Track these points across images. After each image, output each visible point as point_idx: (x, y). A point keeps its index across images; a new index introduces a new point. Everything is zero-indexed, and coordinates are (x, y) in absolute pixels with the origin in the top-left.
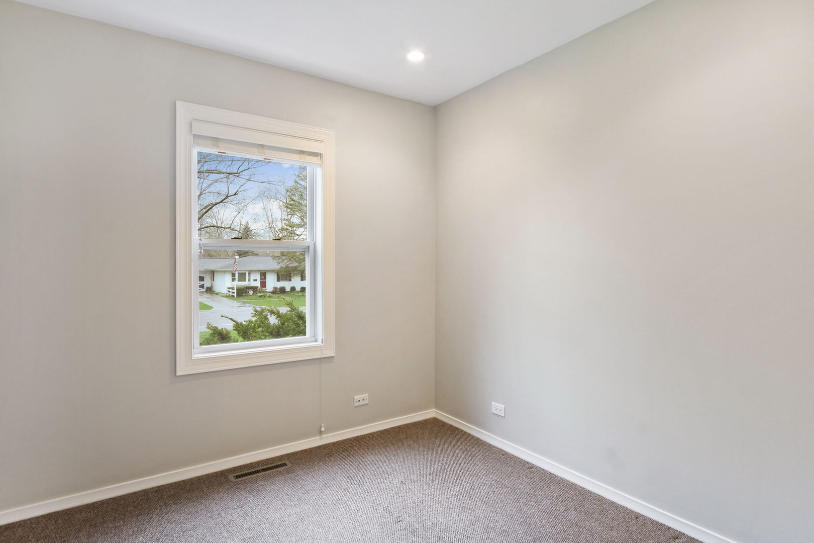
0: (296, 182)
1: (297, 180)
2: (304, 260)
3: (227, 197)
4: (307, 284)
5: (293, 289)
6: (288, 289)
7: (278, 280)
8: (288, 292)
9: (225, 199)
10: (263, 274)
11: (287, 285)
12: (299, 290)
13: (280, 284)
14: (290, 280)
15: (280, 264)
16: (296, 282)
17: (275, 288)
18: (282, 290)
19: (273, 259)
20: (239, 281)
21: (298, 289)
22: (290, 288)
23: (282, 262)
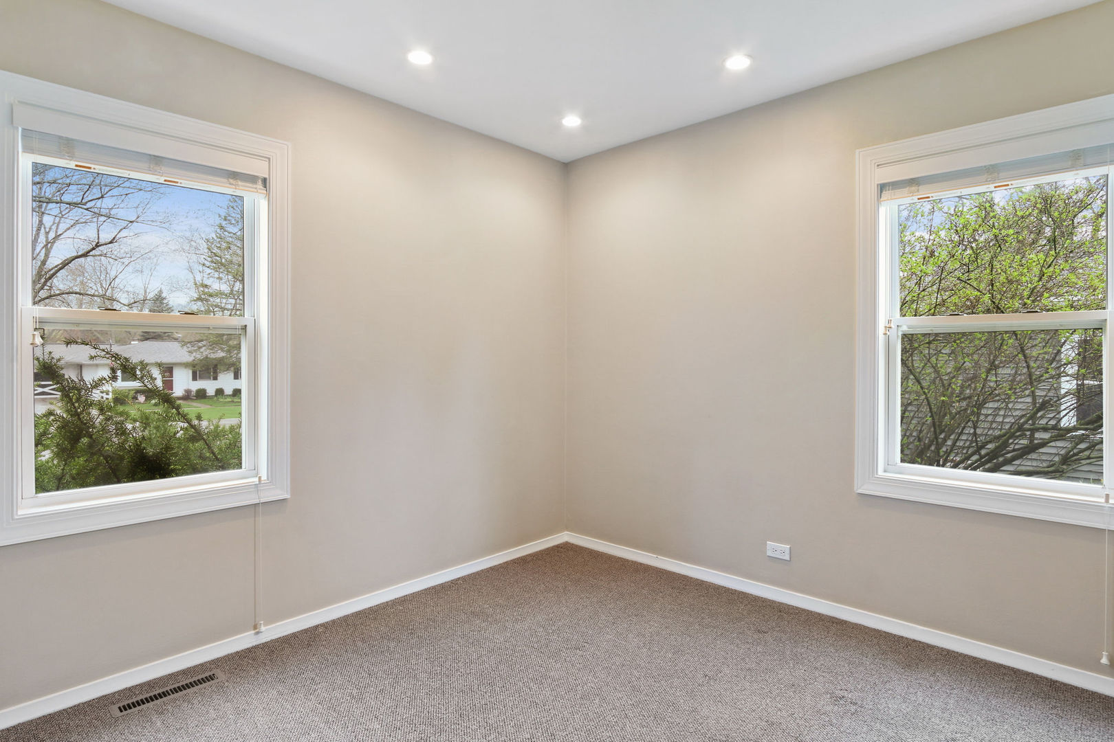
0: (221, 227)
1: (224, 223)
2: (238, 347)
3: (98, 245)
4: (243, 384)
5: (220, 392)
6: (211, 392)
7: (194, 378)
8: (211, 397)
9: (93, 249)
10: (168, 370)
11: (210, 386)
12: (231, 393)
13: (195, 386)
14: (215, 378)
15: (194, 354)
16: (226, 382)
17: (188, 392)
18: (201, 394)
19: (183, 346)
20: (122, 381)
21: (228, 391)
22: (215, 390)
23: (195, 351)
